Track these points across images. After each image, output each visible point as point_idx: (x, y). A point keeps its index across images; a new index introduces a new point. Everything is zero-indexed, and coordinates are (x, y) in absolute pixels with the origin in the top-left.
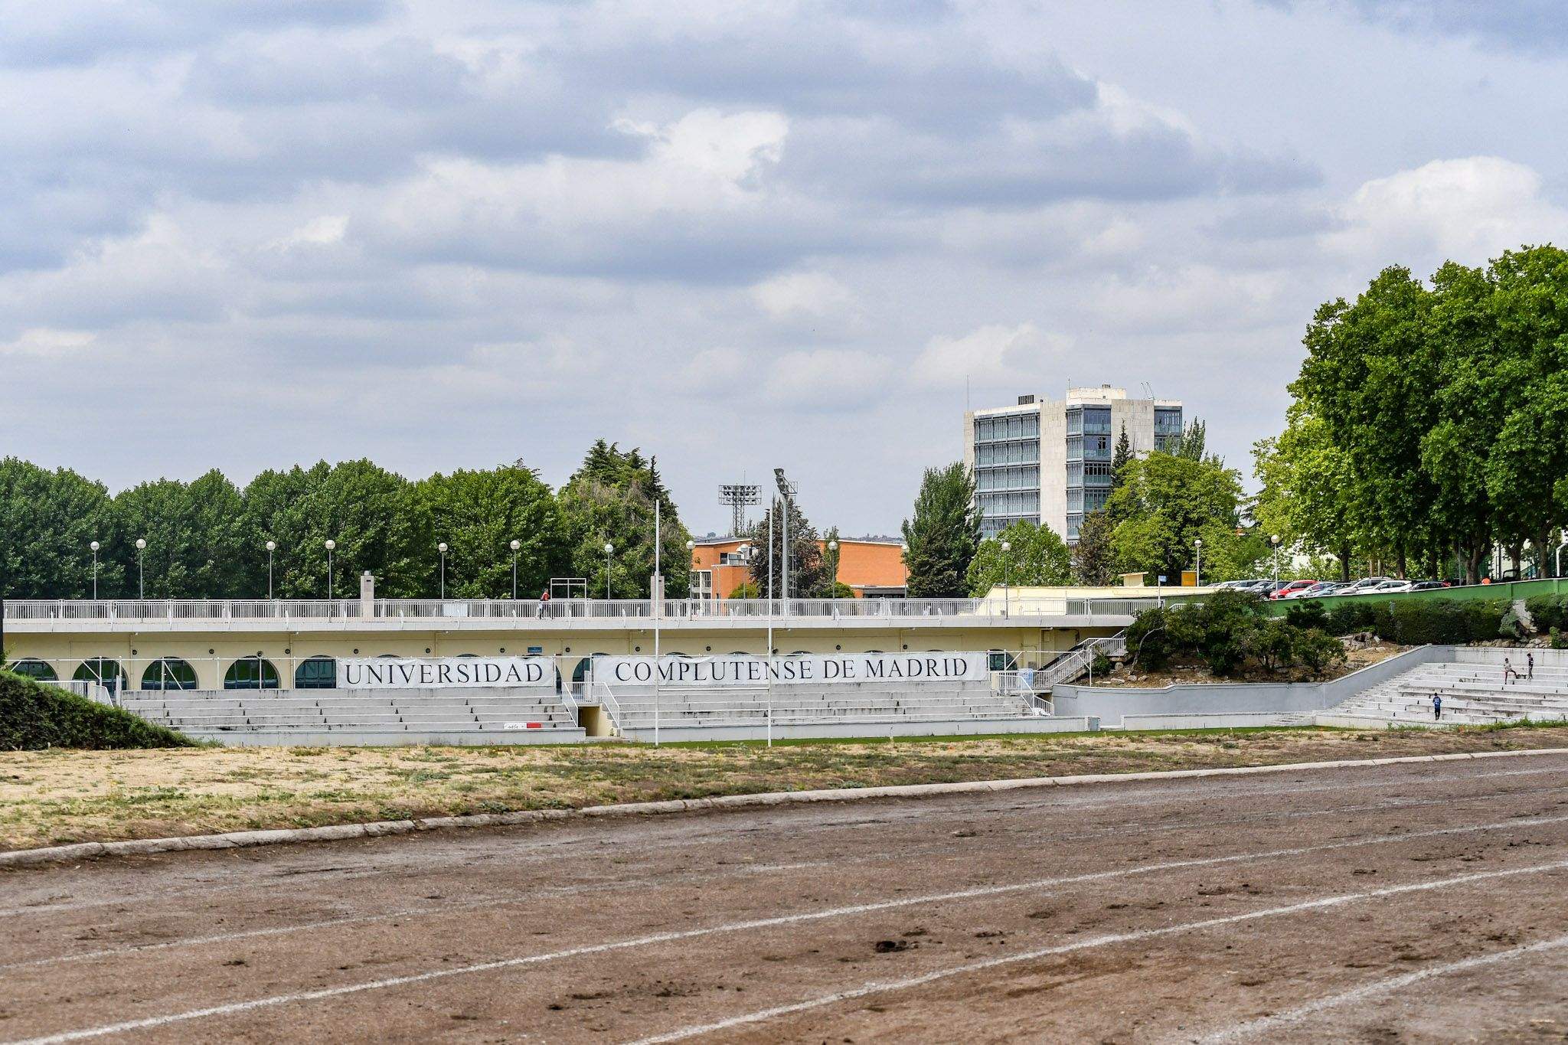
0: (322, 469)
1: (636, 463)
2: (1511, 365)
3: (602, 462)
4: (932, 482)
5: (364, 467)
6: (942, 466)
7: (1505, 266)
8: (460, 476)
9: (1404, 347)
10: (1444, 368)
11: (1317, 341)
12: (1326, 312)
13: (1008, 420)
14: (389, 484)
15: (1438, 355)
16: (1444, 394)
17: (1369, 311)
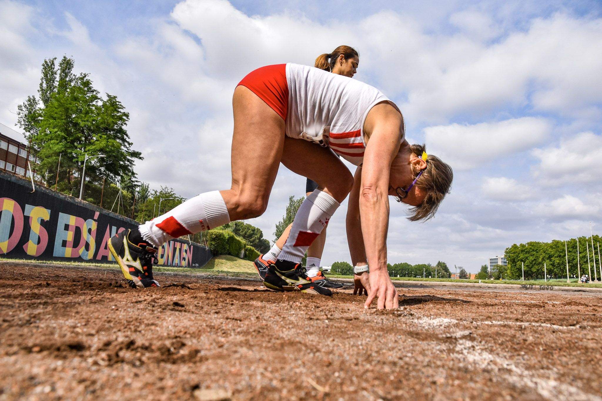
0: (401, 263)
1: (444, 264)
2: (527, 255)
3: (439, 264)
4: (482, 267)
5: (406, 263)
6: (484, 265)
7: (528, 244)
8: (418, 265)
9: (514, 253)
10: (519, 255)
11: (506, 252)
12: (507, 249)
13: (494, 259)
14: (409, 265)
15: (519, 254)
16: (519, 258)
17: (511, 249)
